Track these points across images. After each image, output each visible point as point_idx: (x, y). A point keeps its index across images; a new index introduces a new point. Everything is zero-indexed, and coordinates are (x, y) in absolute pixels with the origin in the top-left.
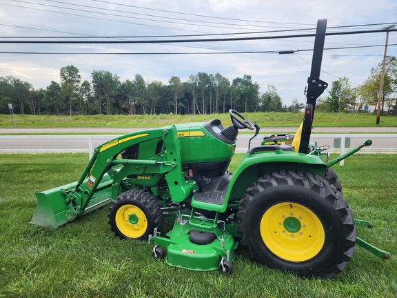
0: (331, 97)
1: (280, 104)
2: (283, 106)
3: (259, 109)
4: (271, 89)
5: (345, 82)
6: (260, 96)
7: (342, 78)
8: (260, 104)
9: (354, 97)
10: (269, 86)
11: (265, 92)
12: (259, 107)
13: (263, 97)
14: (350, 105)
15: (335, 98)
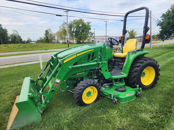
0: (45, 37)
1: (21, 40)
2: (23, 40)
3: (10, 43)
4: (15, 32)
5: (50, 31)
6: (9, 35)
7: (49, 29)
8: (10, 40)
9: (54, 37)
10: (14, 31)
11: (12, 34)
12: (9, 42)
13: (11, 36)
14: (53, 40)
15: (47, 37)
